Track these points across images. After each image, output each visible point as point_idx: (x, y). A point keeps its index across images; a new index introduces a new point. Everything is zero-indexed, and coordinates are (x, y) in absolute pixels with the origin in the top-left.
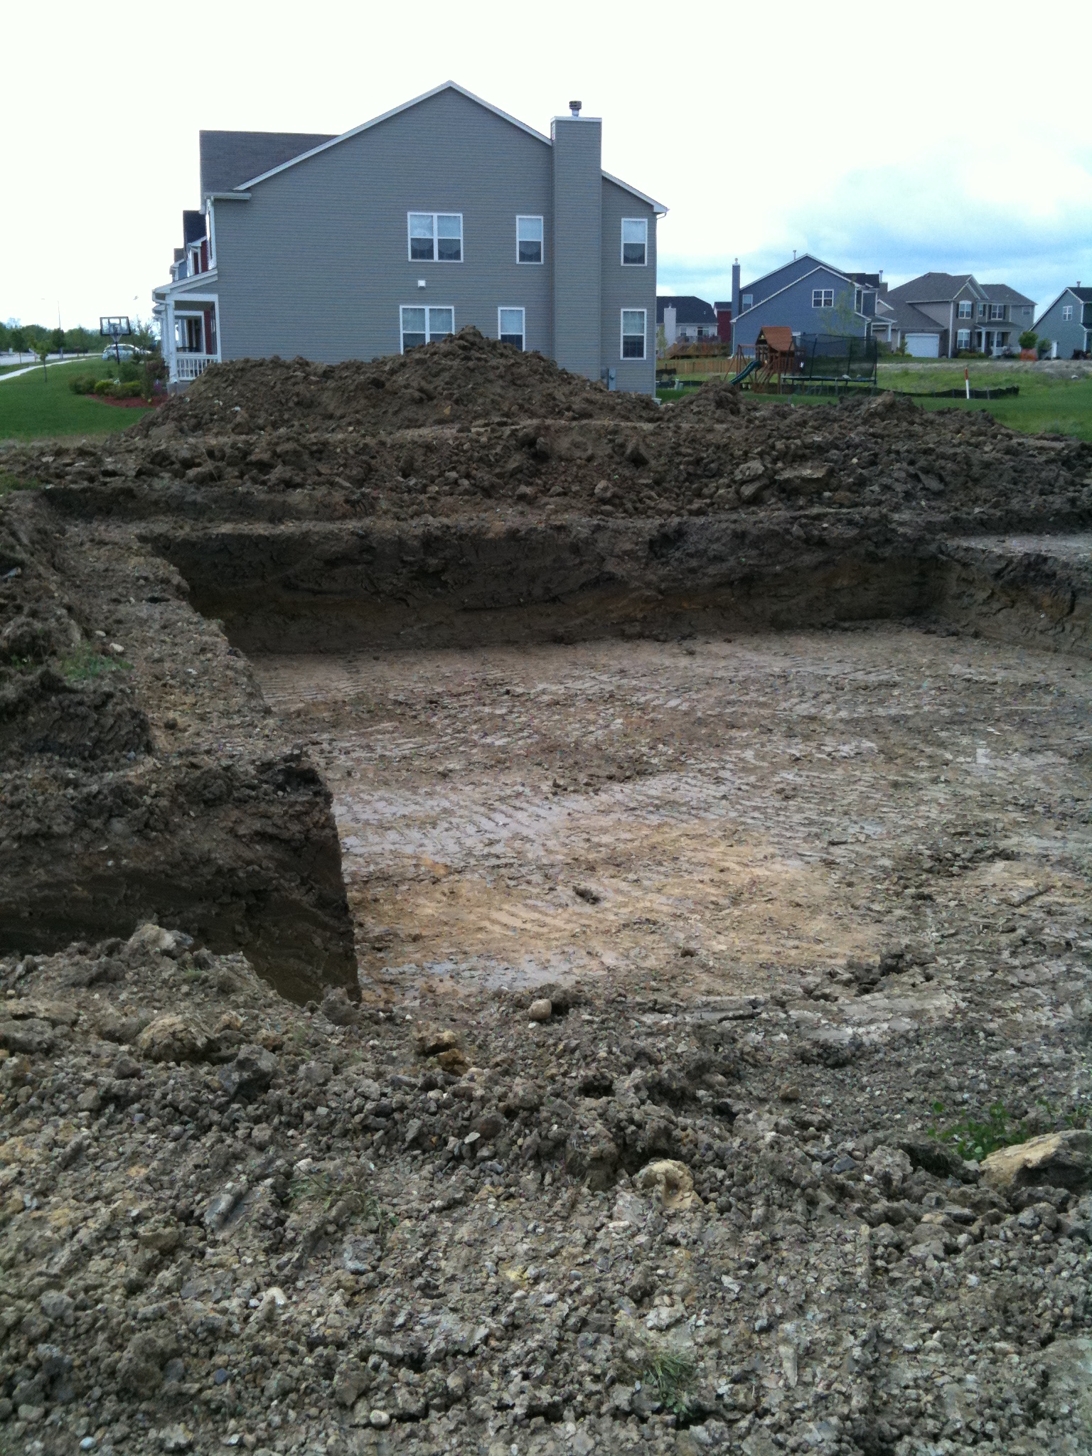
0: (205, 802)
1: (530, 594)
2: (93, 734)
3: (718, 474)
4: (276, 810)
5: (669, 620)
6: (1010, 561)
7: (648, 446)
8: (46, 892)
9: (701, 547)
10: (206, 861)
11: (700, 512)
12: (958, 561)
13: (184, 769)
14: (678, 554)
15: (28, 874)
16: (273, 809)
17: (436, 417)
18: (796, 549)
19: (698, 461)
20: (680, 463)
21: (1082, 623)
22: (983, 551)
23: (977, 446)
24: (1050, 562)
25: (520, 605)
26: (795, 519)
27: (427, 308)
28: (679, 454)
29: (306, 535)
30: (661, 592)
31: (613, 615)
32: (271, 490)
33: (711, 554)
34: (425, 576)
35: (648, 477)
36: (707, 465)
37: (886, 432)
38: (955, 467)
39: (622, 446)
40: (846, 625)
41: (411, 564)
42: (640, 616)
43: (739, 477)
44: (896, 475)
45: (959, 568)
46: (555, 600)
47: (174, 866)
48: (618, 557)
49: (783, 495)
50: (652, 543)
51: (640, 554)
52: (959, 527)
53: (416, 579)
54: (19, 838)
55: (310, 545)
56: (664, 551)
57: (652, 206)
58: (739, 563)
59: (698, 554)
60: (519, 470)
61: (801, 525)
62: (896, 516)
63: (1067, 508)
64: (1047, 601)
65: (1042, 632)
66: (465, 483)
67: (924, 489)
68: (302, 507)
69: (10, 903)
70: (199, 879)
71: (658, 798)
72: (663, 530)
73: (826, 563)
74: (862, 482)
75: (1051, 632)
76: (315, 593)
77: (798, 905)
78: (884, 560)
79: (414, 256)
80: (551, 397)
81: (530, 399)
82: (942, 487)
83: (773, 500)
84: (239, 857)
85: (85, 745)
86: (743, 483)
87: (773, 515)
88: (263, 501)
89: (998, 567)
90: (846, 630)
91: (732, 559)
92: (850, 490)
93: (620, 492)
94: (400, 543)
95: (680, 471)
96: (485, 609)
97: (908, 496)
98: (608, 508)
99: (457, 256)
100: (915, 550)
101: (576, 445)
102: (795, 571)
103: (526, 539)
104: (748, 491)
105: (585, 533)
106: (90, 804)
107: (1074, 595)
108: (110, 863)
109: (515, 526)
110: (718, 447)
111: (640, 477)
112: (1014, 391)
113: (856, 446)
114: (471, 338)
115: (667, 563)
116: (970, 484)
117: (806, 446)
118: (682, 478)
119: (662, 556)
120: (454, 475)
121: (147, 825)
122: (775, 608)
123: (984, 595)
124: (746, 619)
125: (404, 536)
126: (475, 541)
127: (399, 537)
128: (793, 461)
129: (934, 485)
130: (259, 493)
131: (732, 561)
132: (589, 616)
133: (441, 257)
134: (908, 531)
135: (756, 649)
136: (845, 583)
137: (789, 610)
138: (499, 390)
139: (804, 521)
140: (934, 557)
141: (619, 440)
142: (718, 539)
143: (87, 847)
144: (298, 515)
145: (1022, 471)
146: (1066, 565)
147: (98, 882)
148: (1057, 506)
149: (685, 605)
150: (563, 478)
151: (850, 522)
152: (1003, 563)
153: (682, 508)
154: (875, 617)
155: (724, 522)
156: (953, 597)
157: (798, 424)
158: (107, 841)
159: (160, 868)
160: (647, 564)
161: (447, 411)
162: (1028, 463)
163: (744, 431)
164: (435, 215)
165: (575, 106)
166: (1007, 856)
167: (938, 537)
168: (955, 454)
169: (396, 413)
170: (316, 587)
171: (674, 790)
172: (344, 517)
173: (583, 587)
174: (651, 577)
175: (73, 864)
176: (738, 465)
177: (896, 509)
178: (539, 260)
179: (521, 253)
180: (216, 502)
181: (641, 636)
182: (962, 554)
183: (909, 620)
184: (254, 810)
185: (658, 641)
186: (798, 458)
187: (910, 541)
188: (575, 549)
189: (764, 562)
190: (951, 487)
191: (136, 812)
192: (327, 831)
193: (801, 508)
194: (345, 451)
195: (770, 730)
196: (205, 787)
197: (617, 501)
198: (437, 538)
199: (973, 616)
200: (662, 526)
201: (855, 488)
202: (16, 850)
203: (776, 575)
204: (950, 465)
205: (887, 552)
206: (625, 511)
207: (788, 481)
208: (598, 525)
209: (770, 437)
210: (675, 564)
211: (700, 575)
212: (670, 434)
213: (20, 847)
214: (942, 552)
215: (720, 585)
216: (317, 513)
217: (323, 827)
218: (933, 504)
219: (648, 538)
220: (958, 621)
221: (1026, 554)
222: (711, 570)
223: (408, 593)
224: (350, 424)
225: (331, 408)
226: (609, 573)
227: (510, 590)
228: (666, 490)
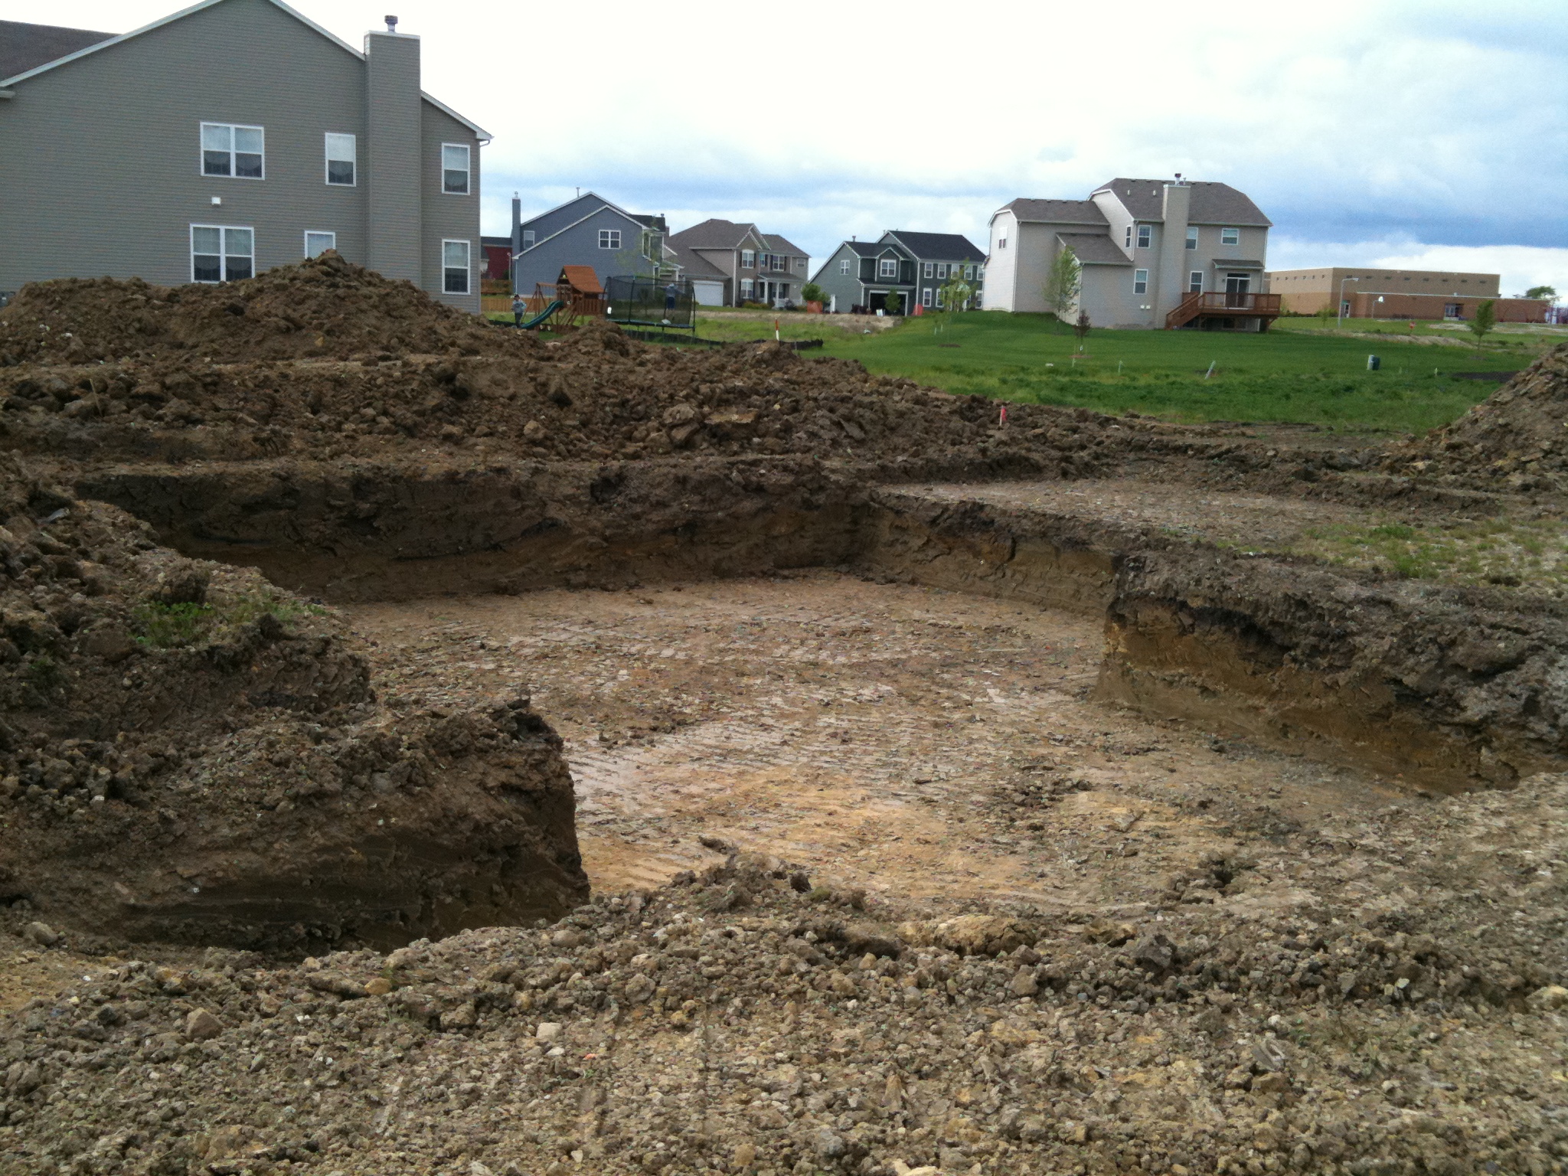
0: (452, 753)
1: (469, 542)
2: (319, 684)
3: (645, 417)
4: (515, 759)
5: (613, 568)
6: (946, 509)
7: (570, 386)
8: (325, 857)
9: (643, 492)
10: (464, 816)
11: (635, 456)
12: (891, 509)
13: (428, 719)
14: (620, 499)
15: (306, 838)
16: (513, 759)
17: (307, 348)
18: (736, 495)
19: (624, 404)
20: (605, 405)
21: (1023, 568)
22: (917, 499)
23: (887, 394)
24: (987, 509)
25: (458, 553)
26: (733, 464)
27: (222, 228)
28: (603, 395)
29: (221, 476)
30: (606, 539)
31: (557, 563)
32: (169, 426)
33: (653, 499)
34: (354, 522)
35: (574, 419)
36: (633, 407)
37: (800, 379)
38: (873, 416)
39: (545, 385)
40: (786, 572)
41: (340, 509)
42: (584, 564)
43: (669, 421)
44: (820, 422)
45: (891, 515)
46: (496, 547)
47: (437, 822)
48: (559, 501)
49: (715, 440)
50: (593, 487)
51: (582, 498)
52: (885, 474)
53: (344, 525)
54: (295, 798)
55: (225, 487)
56: (606, 496)
57: (474, 133)
58: (683, 509)
59: (642, 499)
60: (438, 408)
61: (740, 471)
62: (827, 464)
63: (979, 458)
64: (986, 548)
65: (981, 578)
66: (385, 421)
67: (848, 436)
68: (205, 445)
69: (293, 870)
70: (459, 837)
71: (716, 747)
72: (604, 474)
73: (764, 510)
74: (788, 429)
75: (992, 578)
76: (230, 542)
77: (927, 842)
78: (818, 507)
79: (208, 169)
80: (432, 331)
81: (409, 331)
82: (862, 435)
83: (705, 445)
84: (492, 811)
85: (311, 697)
86: (673, 426)
87: (707, 460)
88: (160, 439)
89: (933, 514)
90: (786, 578)
91: (675, 504)
92: (777, 436)
93: (550, 434)
94: (327, 486)
95: (606, 413)
96: (421, 558)
97: (835, 443)
98: (541, 450)
99: (258, 172)
100: (846, 498)
101: (496, 383)
102: (736, 517)
103: (465, 482)
104: (680, 434)
105: (525, 476)
106: (353, 758)
107: (1014, 542)
108: (381, 822)
109: (454, 467)
110: (642, 389)
111: (567, 418)
112: (819, 343)
113: (777, 393)
114: (334, 264)
115: (610, 509)
116: (887, 433)
117: (728, 391)
118: (608, 420)
119: (604, 501)
120: (370, 411)
121: (409, 780)
122: (717, 556)
123: (920, 542)
124: (689, 567)
125: (330, 478)
126: (410, 484)
127: (325, 479)
128: (719, 405)
129: (856, 433)
130: (155, 430)
131: (675, 507)
132: (532, 565)
133: (238, 173)
134: (841, 478)
135: (710, 597)
136: (783, 530)
137: (730, 557)
138: (374, 322)
139: (741, 466)
140: (865, 505)
141: (542, 378)
142: (660, 484)
143: (358, 805)
144: (201, 454)
145: (932, 421)
146: (1004, 512)
147: (372, 843)
148: (970, 456)
149: (629, 552)
150: (487, 417)
151: (786, 469)
152: (939, 511)
153: (616, 451)
154: (811, 564)
155: (665, 466)
156: (885, 545)
157: (717, 368)
158: (375, 797)
159: (425, 825)
160: (589, 510)
161: (319, 342)
162: (937, 414)
163: (665, 373)
164: (233, 127)
165: (391, 20)
166: (1083, 786)
167: (869, 484)
168: (872, 403)
169: (259, 343)
170: (232, 536)
171: (727, 738)
172: (253, 457)
173: (525, 533)
174: (594, 522)
175: (346, 825)
176: (664, 407)
177: (825, 456)
178: (351, 182)
179: (331, 174)
180: (104, 439)
181: (586, 585)
182: (894, 501)
183: (844, 568)
184: (497, 761)
185: (607, 590)
186: (722, 403)
187: (842, 488)
188: (516, 493)
189: (706, 508)
190: (871, 435)
191: (395, 765)
192: (564, 779)
193: (735, 453)
194: (243, 383)
195: (781, 677)
196: (453, 737)
197: (549, 443)
198: (368, 481)
199: (907, 563)
200: (602, 469)
201: (781, 434)
202: (292, 812)
203: (719, 522)
204: (868, 414)
205: (821, 498)
206: (558, 454)
207: (719, 425)
208: (537, 468)
209: (692, 380)
210: (619, 509)
211: (643, 521)
212: (592, 374)
213: (296, 808)
214: (873, 500)
215: (664, 532)
216: (222, 452)
217: (559, 776)
218: (858, 451)
219: (589, 482)
220: (892, 569)
221: (962, 502)
222: (655, 516)
223: (336, 541)
224: (205, 354)
225: (181, 336)
226: (551, 519)
227: (448, 537)
228: (593, 432)
